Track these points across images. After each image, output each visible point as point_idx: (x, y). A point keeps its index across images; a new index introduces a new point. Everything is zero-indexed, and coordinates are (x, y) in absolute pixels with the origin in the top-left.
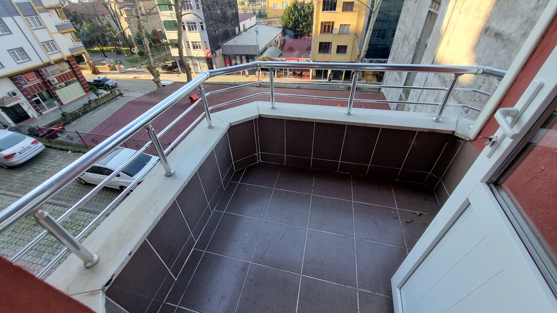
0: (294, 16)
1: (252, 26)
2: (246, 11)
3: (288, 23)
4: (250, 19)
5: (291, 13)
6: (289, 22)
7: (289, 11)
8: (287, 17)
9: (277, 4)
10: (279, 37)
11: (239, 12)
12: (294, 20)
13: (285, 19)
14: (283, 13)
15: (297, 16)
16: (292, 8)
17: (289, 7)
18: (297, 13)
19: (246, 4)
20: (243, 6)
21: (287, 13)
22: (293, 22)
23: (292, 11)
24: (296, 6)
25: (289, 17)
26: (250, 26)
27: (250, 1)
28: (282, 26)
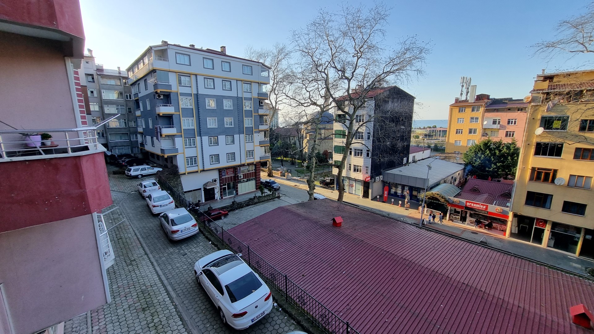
0: (483, 154)
1: (423, 158)
2: (419, 144)
3: (474, 161)
4: (422, 152)
5: (479, 151)
7: (477, 149)
8: (473, 155)
10: (459, 174)
11: (411, 145)
12: (484, 159)
13: (470, 157)
14: (468, 150)
15: (489, 155)
16: (482, 146)
17: (477, 146)
18: (488, 152)
19: (421, 137)
20: (417, 139)
21: (473, 151)
22: (481, 161)
23: (481, 149)
24: (488, 145)
25: (476, 155)
26: (421, 159)
27: (426, 135)
28: (465, 163)
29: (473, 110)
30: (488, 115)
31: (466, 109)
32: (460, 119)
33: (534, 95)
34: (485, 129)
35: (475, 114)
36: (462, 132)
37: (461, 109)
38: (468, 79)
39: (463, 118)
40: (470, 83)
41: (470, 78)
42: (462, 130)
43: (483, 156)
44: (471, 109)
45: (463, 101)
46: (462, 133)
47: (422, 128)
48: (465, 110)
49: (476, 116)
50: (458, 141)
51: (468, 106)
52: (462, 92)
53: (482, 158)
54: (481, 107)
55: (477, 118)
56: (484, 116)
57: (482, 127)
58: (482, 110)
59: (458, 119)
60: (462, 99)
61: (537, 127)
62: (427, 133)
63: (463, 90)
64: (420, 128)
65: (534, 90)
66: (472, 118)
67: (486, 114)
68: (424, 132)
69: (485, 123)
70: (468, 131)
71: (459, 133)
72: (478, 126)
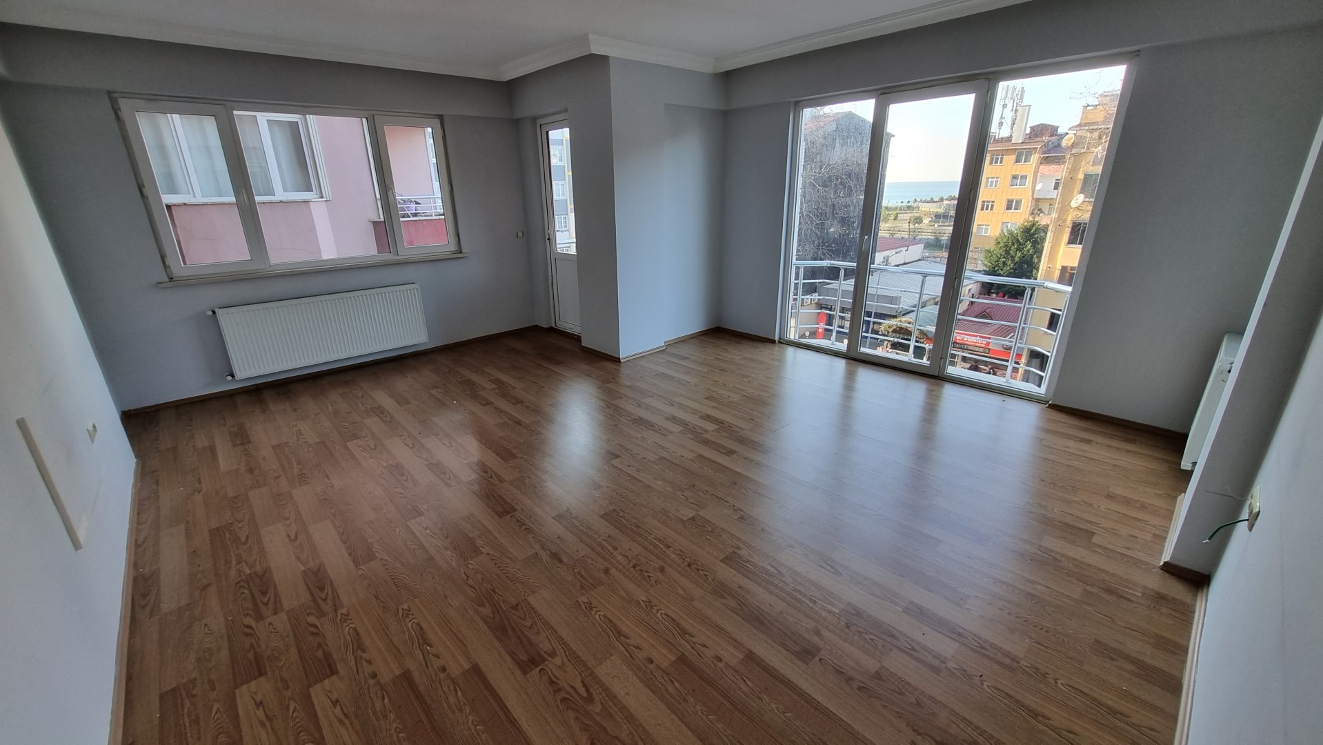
0: (1020, 251)
1: (907, 261)
3: (1001, 265)
4: (906, 248)
5: (1013, 244)
6: (1004, 263)
7: (1010, 241)
8: (1002, 251)
9: (986, 225)
10: (970, 290)
11: (879, 234)
12: (1020, 259)
13: (994, 256)
14: (994, 242)
15: (1031, 251)
16: (1019, 235)
17: (1011, 233)
18: (1029, 247)
19: (926, 221)
20: (917, 225)
21: (1002, 245)
22: (1015, 264)
23: (1018, 241)
24: (1032, 231)
25: (1007, 252)
26: (902, 263)
27: (937, 216)
28: (985, 268)
29: (1018, 161)
30: (1044, 169)
31: (1004, 157)
32: (992, 178)
33: (1079, 133)
34: (1038, 200)
35: (1021, 168)
36: (992, 206)
37: (995, 157)
38: (1017, 90)
39: (998, 178)
40: (1021, 99)
41: (1023, 88)
42: (993, 202)
43: (1019, 254)
44: (1013, 157)
45: (1002, 138)
46: (991, 209)
47: (936, 200)
48: (1002, 158)
49: (1023, 173)
50: (984, 227)
51: (1009, 152)
52: (1003, 120)
53: (1017, 259)
54: (1035, 154)
55: (1024, 177)
56: (1038, 172)
57: (1033, 196)
58: (1035, 158)
59: (988, 178)
60: (1001, 136)
61: (1075, 193)
62: (941, 211)
63: (1004, 116)
64: (932, 199)
65: (1080, 125)
66: (1015, 177)
67: (1042, 167)
68: (934, 208)
69: (1039, 186)
70: (1004, 205)
71: (987, 209)
72: (1024, 194)
